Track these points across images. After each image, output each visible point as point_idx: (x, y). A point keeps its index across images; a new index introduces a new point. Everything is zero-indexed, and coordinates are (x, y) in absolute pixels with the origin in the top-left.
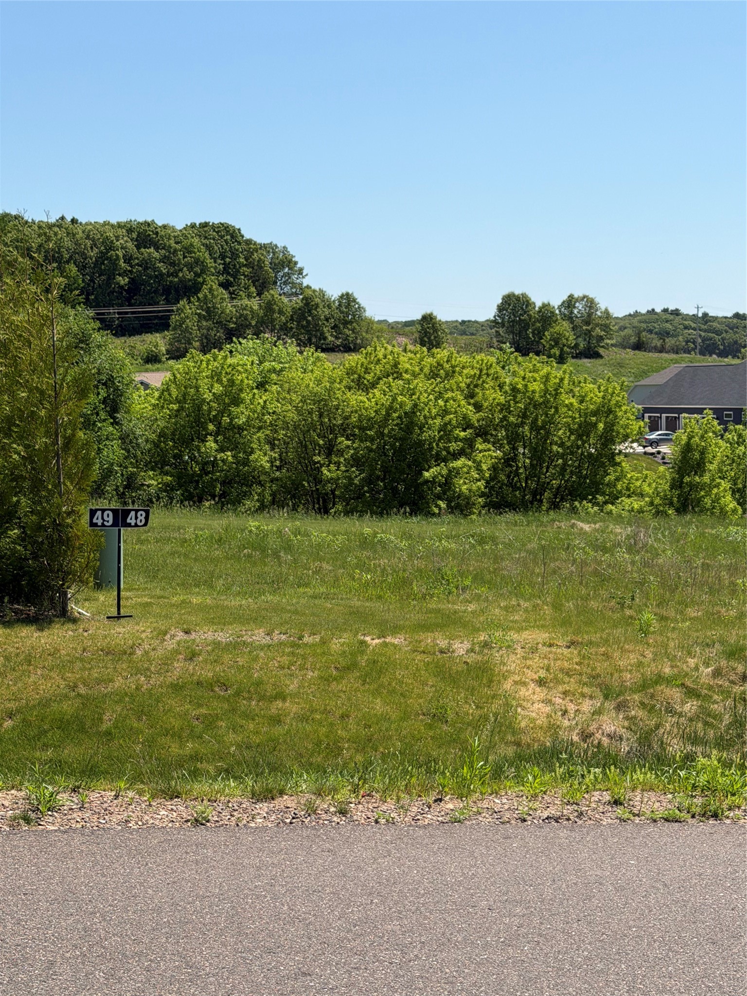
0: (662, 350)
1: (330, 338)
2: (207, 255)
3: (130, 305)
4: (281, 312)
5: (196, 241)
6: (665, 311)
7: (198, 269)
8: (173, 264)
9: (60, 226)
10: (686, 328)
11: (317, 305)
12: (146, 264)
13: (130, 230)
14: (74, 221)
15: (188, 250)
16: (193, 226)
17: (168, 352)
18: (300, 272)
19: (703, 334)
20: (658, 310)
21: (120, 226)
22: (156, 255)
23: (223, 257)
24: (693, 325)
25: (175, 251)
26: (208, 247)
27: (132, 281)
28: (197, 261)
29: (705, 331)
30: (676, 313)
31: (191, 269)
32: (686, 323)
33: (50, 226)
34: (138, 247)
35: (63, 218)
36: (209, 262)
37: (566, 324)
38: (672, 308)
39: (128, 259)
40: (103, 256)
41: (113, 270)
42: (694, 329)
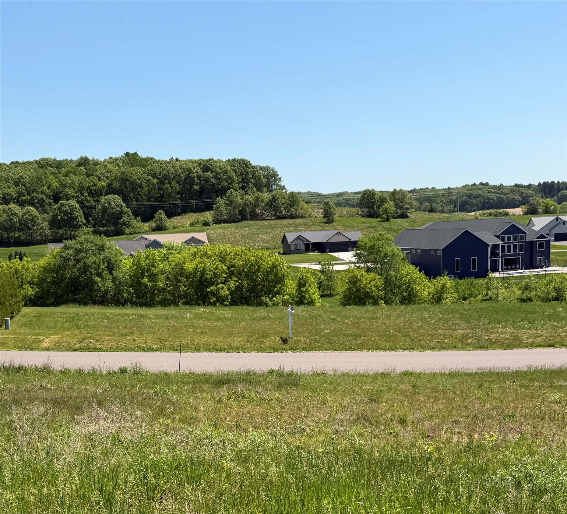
0: (442, 212)
1: (284, 213)
2: (234, 174)
3: (201, 199)
4: (262, 201)
5: (229, 168)
6: (481, 184)
7: (229, 181)
8: (218, 179)
9: (169, 163)
10: (489, 192)
11: (278, 198)
12: (207, 180)
13: (200, 164)
14: (177, 160)
15: (225, 172)
16: (229, 161)
17: (213, 220)
18: (280, 179)
19: (497, 195)
20: (477, 183)
21: (196, 162)
22: (211, 175)
23: (241, 174)
24: (493, 191)
25: (220, 173)
26: (235, 171)
27: (201, 188)
28: (230, 177)
29: (499, 194)
30: (487, 184)
31: (226, 181)
32: (489, 190)
33: (166, 162)
34: (203, 172)
35: (172, 158)
36: (235, 178)
37: (392, 203)
38: (484, 182)
39: (199, 177)
40: (188, 177)
41: (192, 183)
42: (493, 193)
